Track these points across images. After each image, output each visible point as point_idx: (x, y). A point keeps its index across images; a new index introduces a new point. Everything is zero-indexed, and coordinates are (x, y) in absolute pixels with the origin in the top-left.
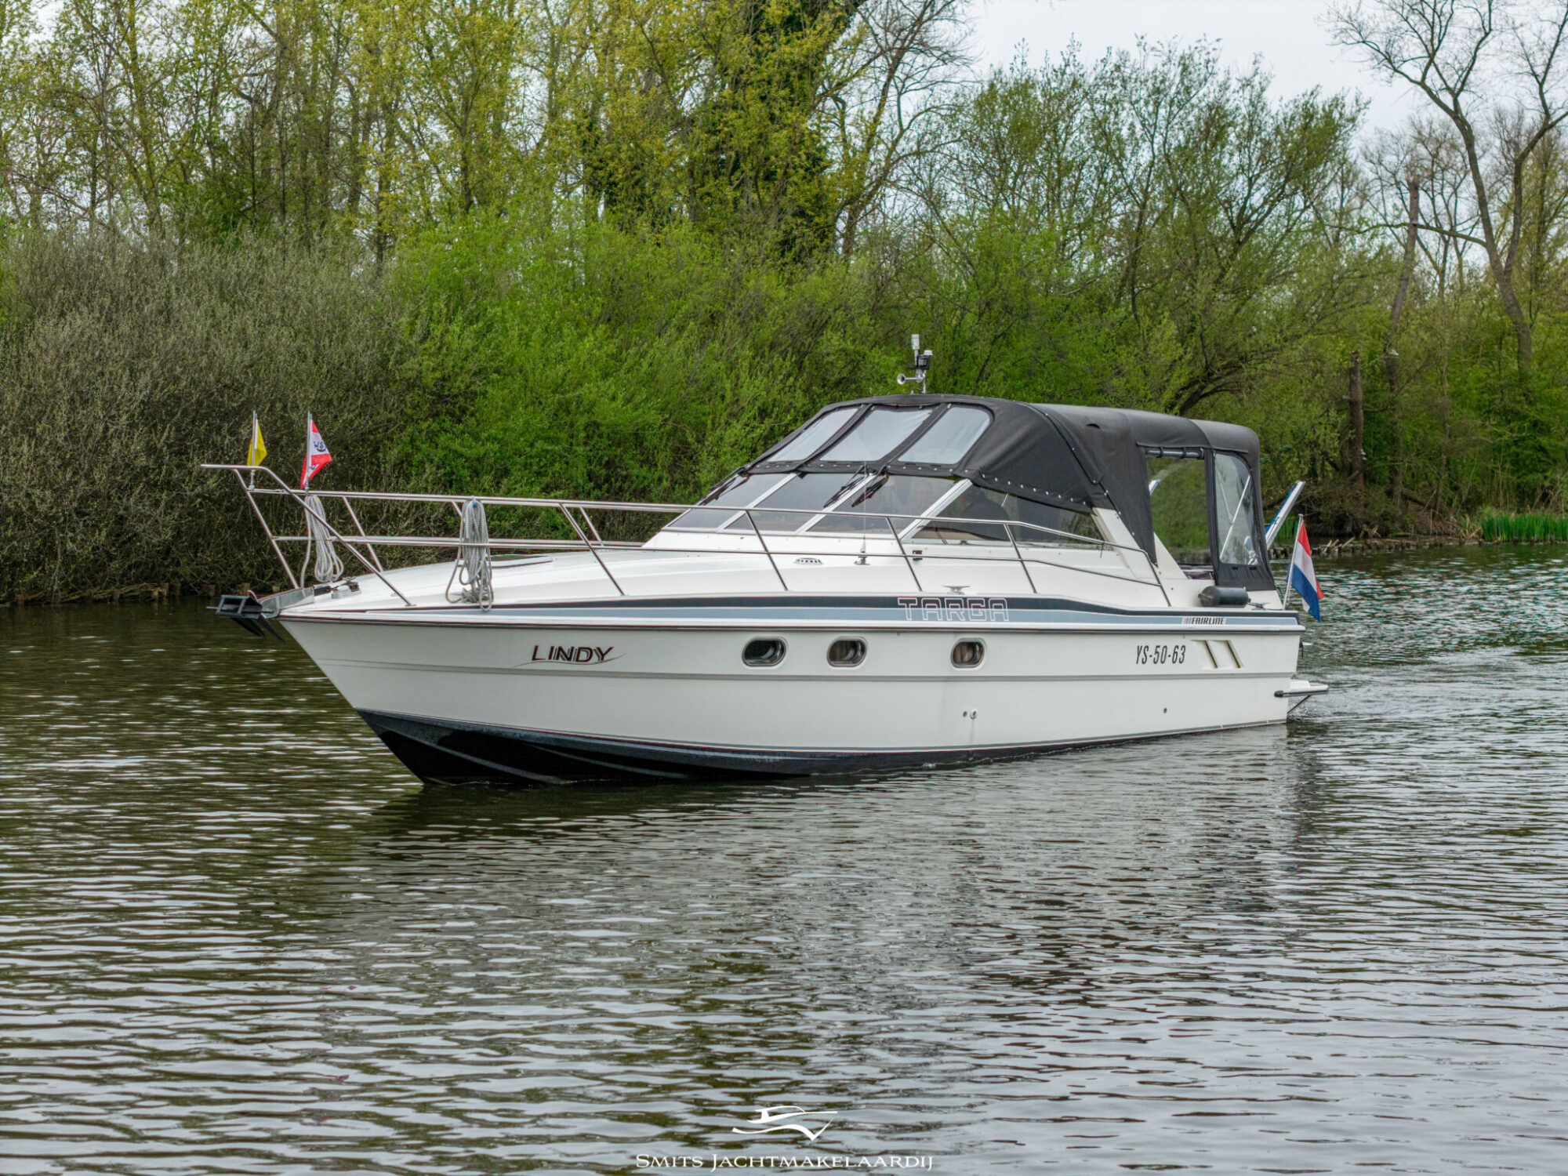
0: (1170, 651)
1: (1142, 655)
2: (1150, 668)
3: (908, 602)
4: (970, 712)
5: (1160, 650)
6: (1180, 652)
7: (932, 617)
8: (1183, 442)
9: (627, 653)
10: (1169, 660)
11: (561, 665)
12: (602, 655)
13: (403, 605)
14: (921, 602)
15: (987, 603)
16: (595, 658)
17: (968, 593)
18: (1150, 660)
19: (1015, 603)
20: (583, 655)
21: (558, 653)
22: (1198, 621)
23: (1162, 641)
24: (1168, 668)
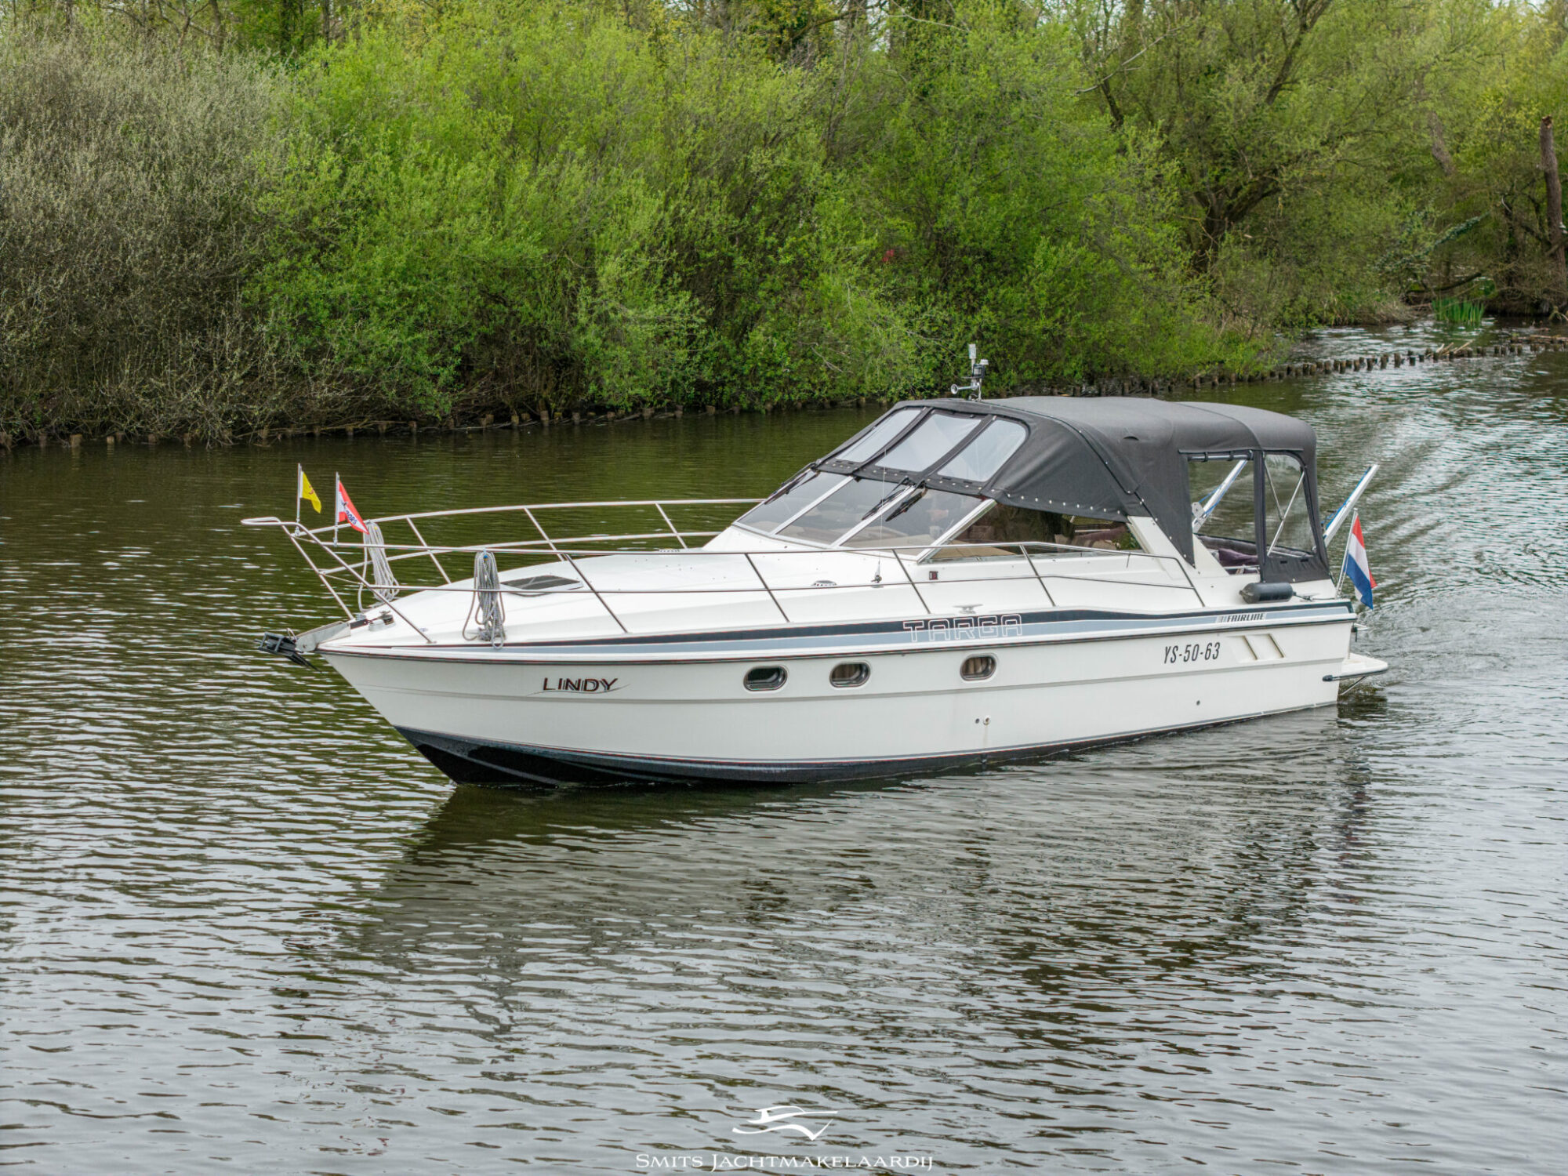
0: (1203, 649)
1: (1171, 655)
2: (1180, 666)
3: (914, 625)
4: (982, 719)
5: (1191, 649)
6: (1213, 649)
7: (940, 638)
8: (1231, 445)
9: (629, 683)
10: (1201, 658)
11: (570, 694)
12: (608, 686)
13: (424, 642)
14: (927, 624)
15: (1000, 620)
16: (601, 688)
17: (980, 612)
18: (1180, 659)
19: (1029, 618)
20: (590, 686)
21: (566, 684)
22: (1234, 619)
23: (1193, 640)
24: (1201, 663)
